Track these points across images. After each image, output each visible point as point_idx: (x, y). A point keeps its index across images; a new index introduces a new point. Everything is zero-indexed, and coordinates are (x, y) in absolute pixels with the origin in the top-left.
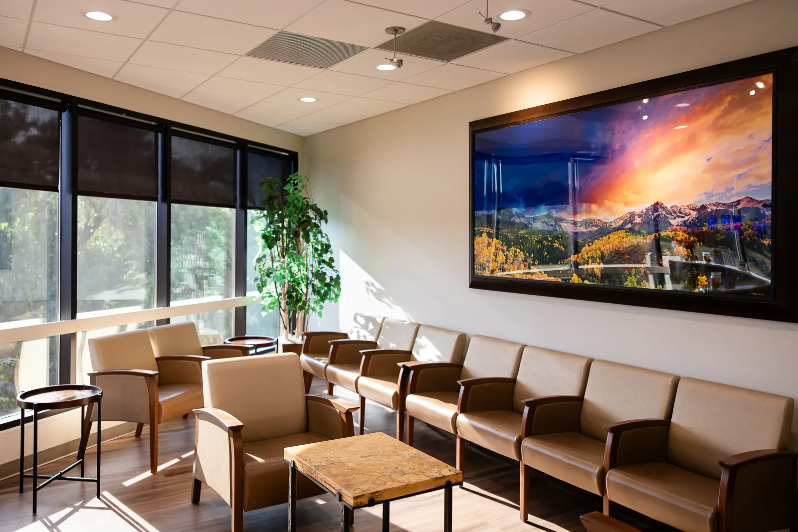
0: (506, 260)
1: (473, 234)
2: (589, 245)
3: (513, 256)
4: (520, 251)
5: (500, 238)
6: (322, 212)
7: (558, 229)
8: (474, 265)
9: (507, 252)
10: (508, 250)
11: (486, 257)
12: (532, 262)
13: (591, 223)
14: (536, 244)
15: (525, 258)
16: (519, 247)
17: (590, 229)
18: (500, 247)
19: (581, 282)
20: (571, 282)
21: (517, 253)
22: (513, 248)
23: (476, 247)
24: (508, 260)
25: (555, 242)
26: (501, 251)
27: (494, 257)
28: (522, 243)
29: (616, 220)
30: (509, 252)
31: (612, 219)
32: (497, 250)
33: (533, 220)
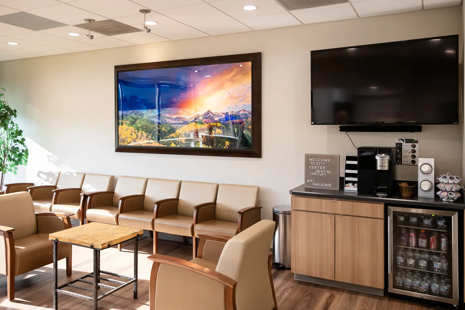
0: (137, 137)
1: (117, 124)
2: (179, 129)
3: (141, 135)
4: (144, 132)
5: (134, 126)
6: (12, 110)
7: (164, 121)
8: (118, 140)
9: (137, 133)
10: (138, 132)
11: (125, 136)
12: (151, 138)
13: (180, 119)
14: (153, 129)
15: (147, 136)
16: (144, 130)
17: (179, 122)
18: (134, 131)
19: (175, 146)
20: (171, 146)
21: (143, 133)
22: (140, 131)
23: (120, 131)
24: (138, 137)
25: (163, 128)
26: (134, 132)
27: (130, 136)
28: (146, 128)
29: (191, 118)
30: (138, 133)
31: (190, 117)
32: (132, 132)
33: (152, 117)
